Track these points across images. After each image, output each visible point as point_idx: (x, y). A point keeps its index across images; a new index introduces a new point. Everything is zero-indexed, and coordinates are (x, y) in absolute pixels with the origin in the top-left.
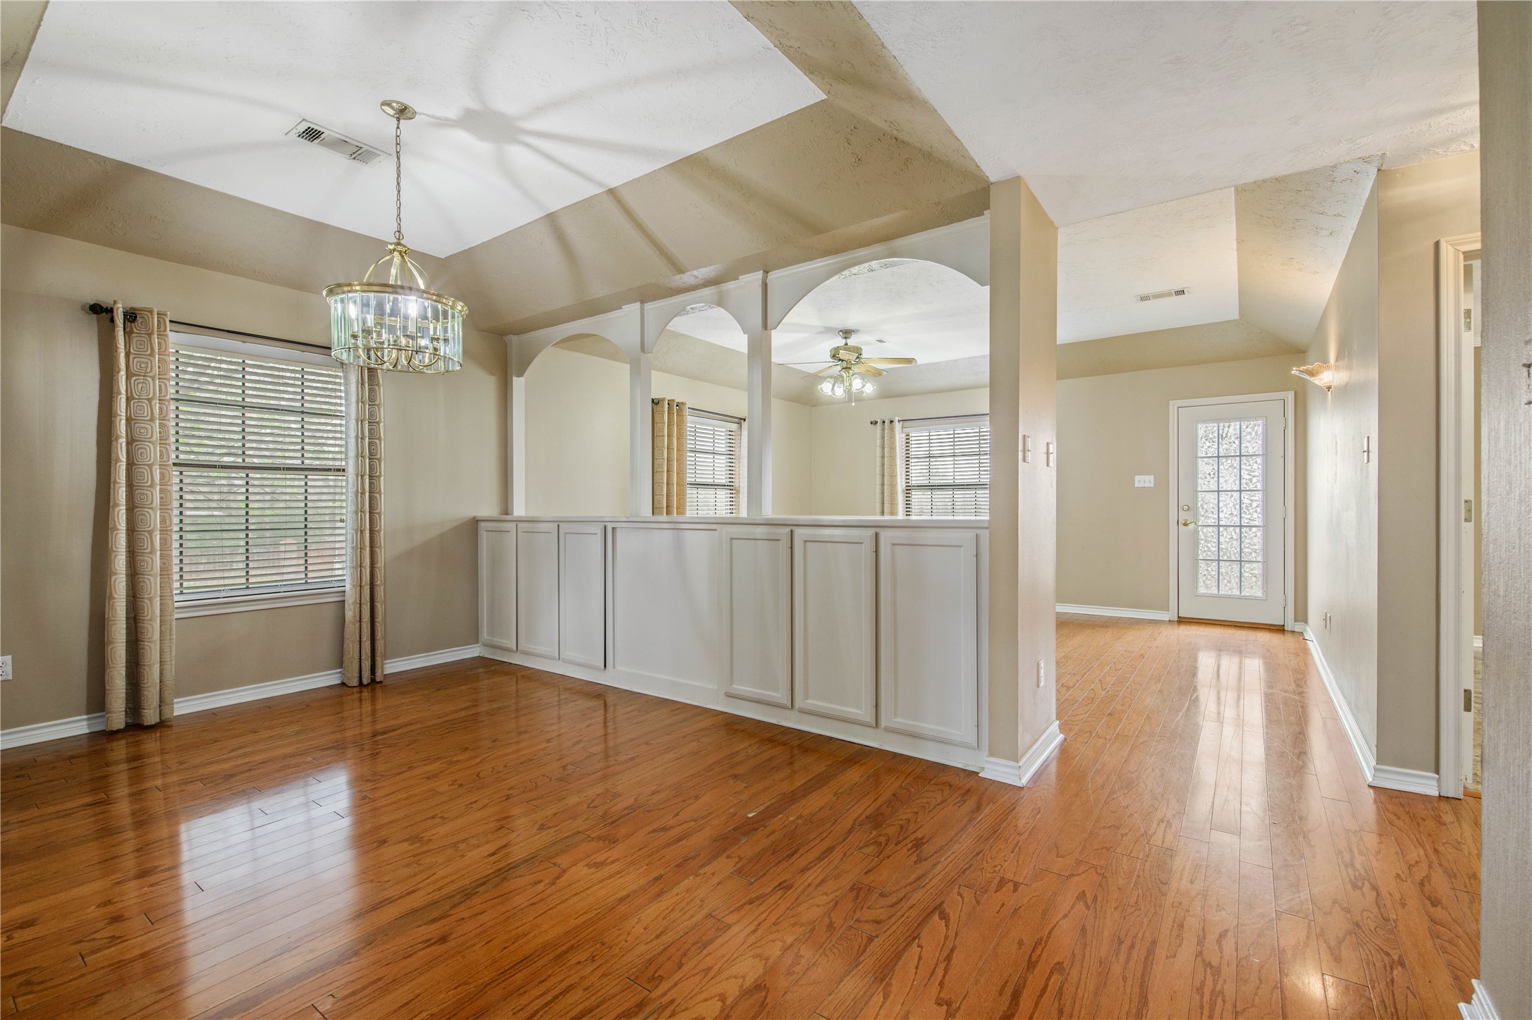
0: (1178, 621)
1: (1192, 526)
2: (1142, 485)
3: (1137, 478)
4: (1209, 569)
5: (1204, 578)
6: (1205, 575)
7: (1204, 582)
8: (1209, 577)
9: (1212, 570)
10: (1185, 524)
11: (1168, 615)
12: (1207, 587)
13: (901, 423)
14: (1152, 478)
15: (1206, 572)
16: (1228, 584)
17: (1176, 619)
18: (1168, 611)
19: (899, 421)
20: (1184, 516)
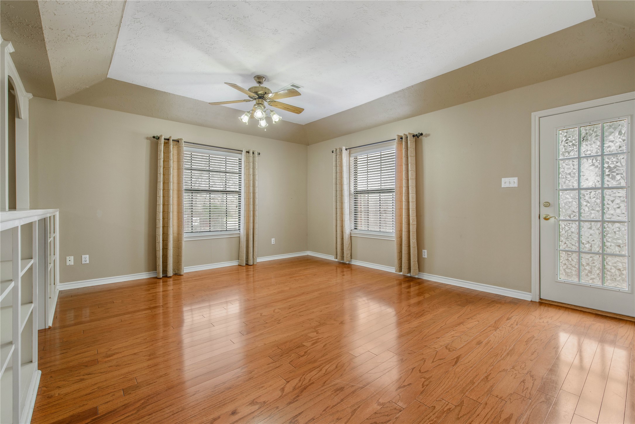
0: (539, 302)
1: (552, 220)
2: (507, 185)
3: (503, 180)
4: (570, 259)
5: (565, 267)
6: (565, 264)
7: (564, 270)
8: (570, 266)
9: (572, 260)
10: (546, 219)
11: (530, 296)
12: (567, 274)
13: (348, 150)
14: (516, 179)
15: (566, 262)
16: (589, 274)
17: (537, 300)
18: (531, 292)
19: (346, 149)
20: (545, 212)
